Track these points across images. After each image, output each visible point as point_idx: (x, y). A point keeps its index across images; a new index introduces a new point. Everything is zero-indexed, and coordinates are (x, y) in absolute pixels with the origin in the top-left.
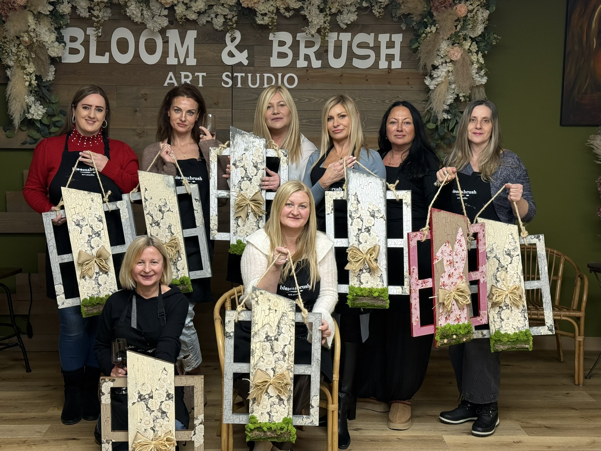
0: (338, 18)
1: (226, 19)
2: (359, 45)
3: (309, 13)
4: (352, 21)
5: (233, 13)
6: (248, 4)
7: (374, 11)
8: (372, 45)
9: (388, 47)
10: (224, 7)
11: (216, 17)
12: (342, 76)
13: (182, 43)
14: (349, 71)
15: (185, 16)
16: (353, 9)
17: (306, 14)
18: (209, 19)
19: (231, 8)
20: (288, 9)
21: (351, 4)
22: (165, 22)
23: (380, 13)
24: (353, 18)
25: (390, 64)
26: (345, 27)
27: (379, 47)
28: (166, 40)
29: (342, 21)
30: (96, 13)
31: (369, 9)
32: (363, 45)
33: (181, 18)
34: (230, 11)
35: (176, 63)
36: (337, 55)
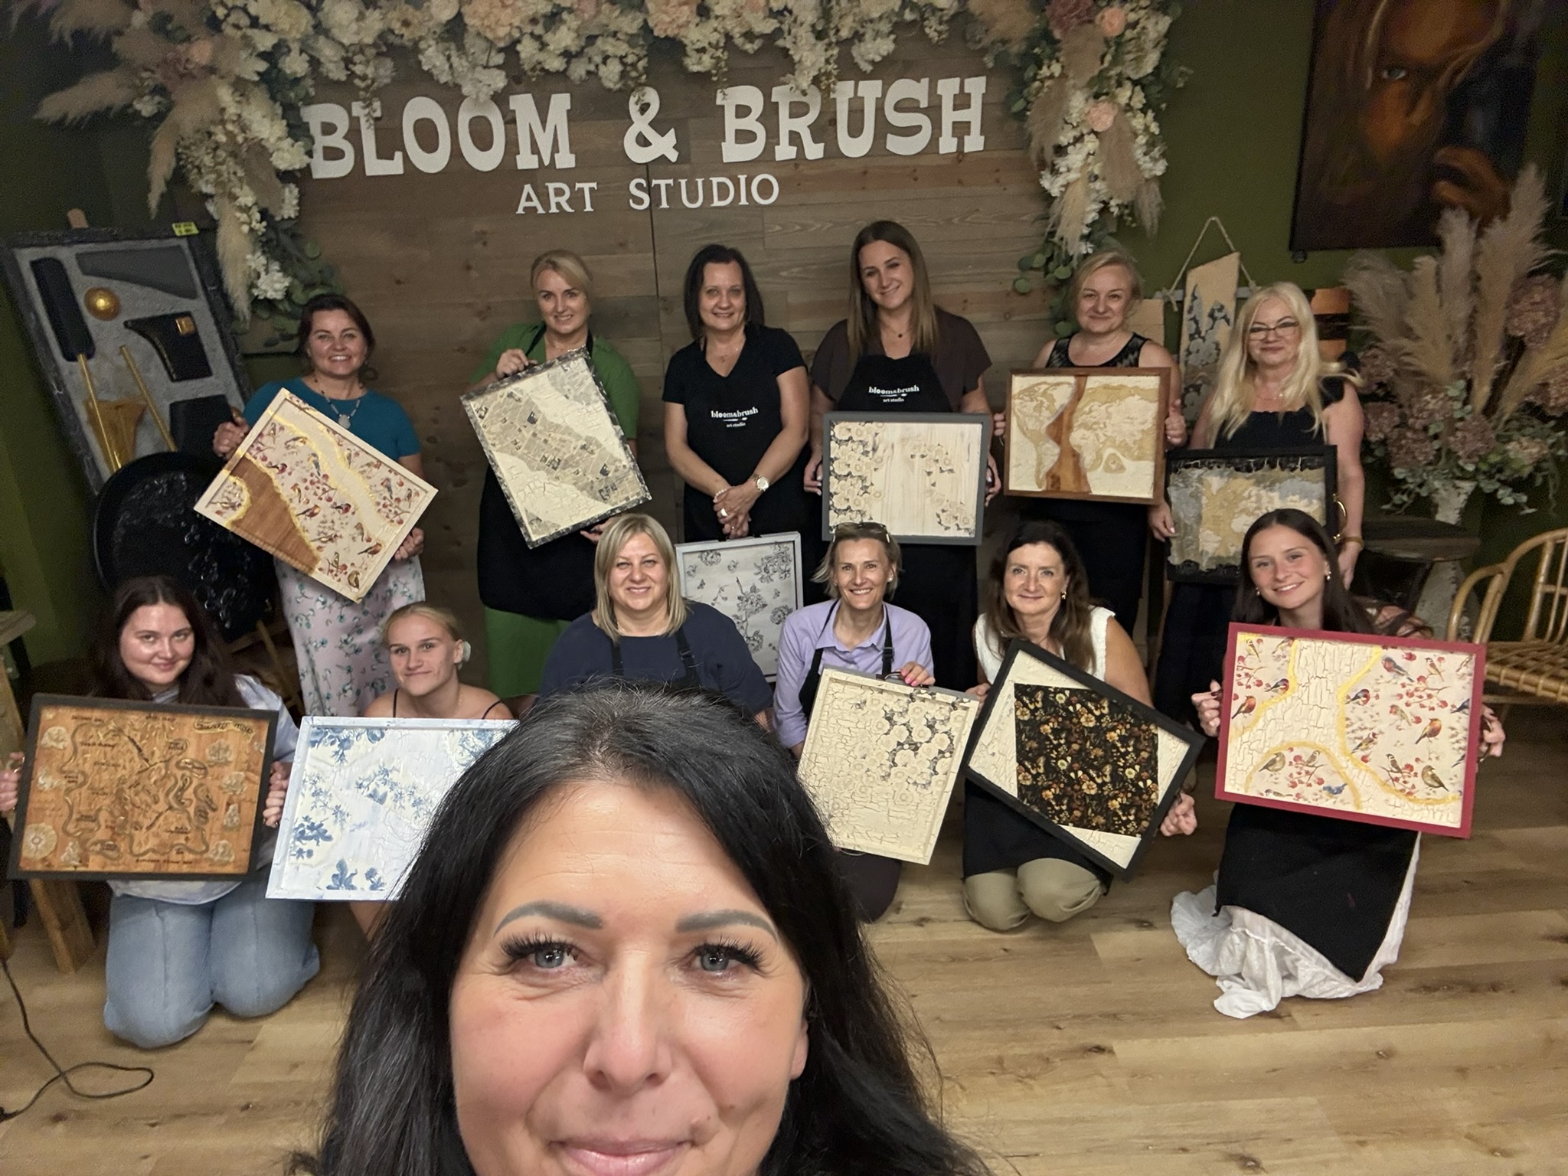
0: (857, 51)
1: (624, 64)
2: (899, 106)
3: (795, 43)
4: (885, 54)
5: (637, 51)
6: (665, 30)
7: (927, 30)
8: (924, 104)
9: (956, 108)
10: (618, 39)
11: (604, 62)
12: (865, 173)
13: (544, 122)
14: (880, 162)
15: (540, 63)
16: (885, 27)
17: (788, 46)
18: (592, 68)
19: (631, 40)
20: (749, 36)
21: (880, 18)
22: (499, 81)
23: (940, 33)
24: (885, 47)
25: (961, 144)
26: (868, 68)
27: (940, 107)
28: (509, 117)
29: (862, 56)
30: (358, 69)
31: (918, 24)
32: (907, 104)
33: (533, 69)
34: (632, 45)
35: (536, 166)
36: (855, 130)
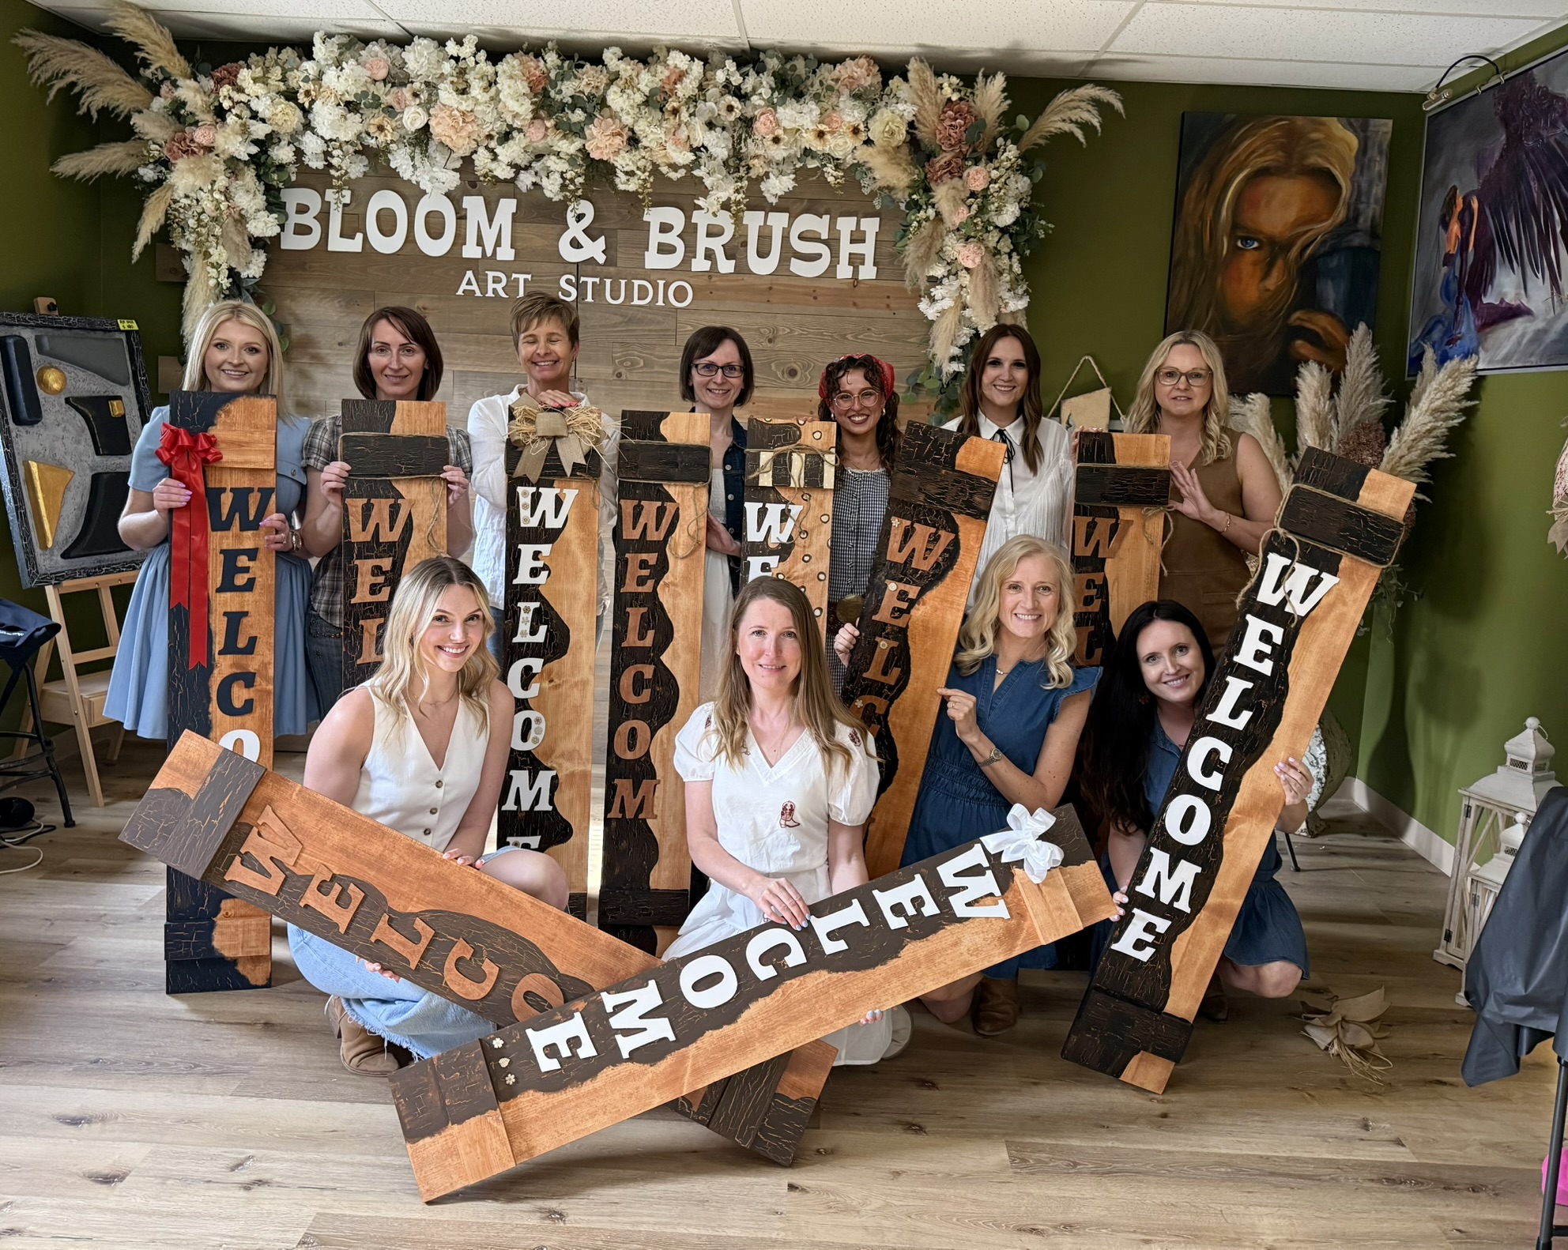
0: (763, 186)
1: (564, 179)
2: (802, 236)
3: (708, 174)
4: (787, 190)
5: (576, 169)
6: (600, 155)
7: (826, 176)
9: (852, 241)
10: (561, 158)
11: (548, 177)
12: (770, 288)
13: (491, 221)
14: (785, 281)
15: (491, 171)
16: (788, 169)
17: (702, 176)
18: (537, 179)
19: (572, 160)
21: (785, 161)
22: (454, 182)
24: (787, 185)
25: (856, 272)
26: (774, 202)
27: (838, 240)
28: (461, 214)
29: (769, 191)
32: (809, 236)
33: (485, 175)
34: (571, 164)
35: (479, 256)
